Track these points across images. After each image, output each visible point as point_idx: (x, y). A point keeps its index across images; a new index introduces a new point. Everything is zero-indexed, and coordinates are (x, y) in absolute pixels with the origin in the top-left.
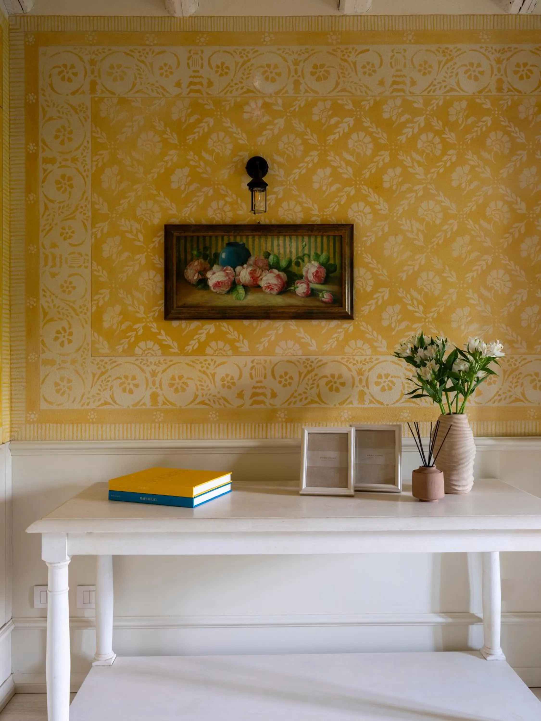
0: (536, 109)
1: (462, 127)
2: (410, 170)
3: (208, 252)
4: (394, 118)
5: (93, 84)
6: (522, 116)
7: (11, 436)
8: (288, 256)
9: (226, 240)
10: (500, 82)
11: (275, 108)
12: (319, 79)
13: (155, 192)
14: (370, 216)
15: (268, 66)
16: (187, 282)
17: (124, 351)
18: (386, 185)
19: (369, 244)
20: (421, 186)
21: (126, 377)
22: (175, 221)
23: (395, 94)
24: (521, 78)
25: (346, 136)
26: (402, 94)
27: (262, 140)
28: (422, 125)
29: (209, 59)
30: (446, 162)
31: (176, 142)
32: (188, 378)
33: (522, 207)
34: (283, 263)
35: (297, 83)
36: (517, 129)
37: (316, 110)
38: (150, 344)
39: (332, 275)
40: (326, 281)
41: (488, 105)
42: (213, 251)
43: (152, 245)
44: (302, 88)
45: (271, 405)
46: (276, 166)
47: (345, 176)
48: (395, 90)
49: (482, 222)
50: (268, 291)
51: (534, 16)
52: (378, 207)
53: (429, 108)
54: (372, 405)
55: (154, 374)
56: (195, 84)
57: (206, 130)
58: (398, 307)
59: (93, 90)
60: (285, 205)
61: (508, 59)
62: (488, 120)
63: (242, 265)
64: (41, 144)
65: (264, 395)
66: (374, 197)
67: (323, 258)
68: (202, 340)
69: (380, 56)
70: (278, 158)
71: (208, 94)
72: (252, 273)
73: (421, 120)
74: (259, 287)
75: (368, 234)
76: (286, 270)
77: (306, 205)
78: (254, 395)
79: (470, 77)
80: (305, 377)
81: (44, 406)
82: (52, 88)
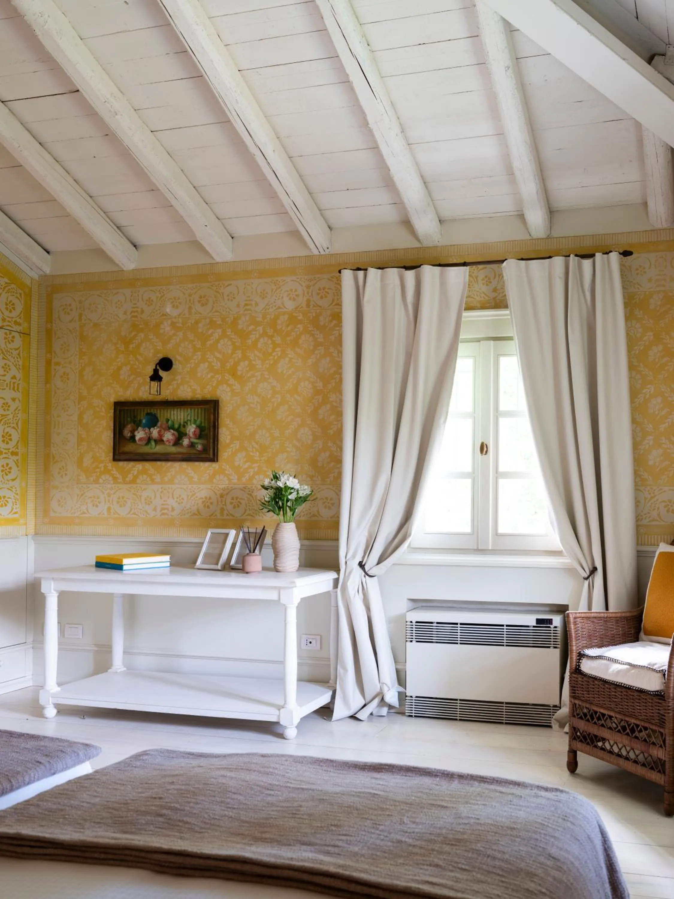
0: (331, 318)
1: (284, 333)
2: (254, 362)
3: (136, 419)
4: (245, 329)
5: (80, 315)
6: (322, 323)
7: (35, 532)
8: (179, 421)
9: (145, 412)
10: (308, 301)
11: (178, 325)
12: (203, 305)
13: (111, 381)
14: (230, 394)
15: (175, 298)
16: (124, 438)
17: (94, 481)
18: (239, 373)
19: (228, 412)
20: (260, 373)
21: (94, 497)
22: (122, 399)
23: (246, 312)
24: (322, 298)
25: (218, 341)
26: (250, 312)
27: (170, 346)
28: (261, 332)
29: (142, 295)
30: (274, 356)
31: (123, 349)
32: (127, 498)
33: (320, 385)
34: (176, 426)
35: (190, 308)
36: (318, 332)
37: (200, 325)
38: (107, 476)
39: (203, 433)
40: (200, 437)
41: (301, 317)
42: (139, 419)
43: (109, 415)
44: (193, 311)
45: (172, 516)
46: (177, 363)
47: (215, 368)
48: (246, 310)
49: (296, 396)
50: (167, 443)
51: (330, 254)
52: (234, 387)
53: (266, 320)
54: (228, 517)
55: (109, 495)
56: (134, 312)
57: (140, 341)
58: (244, 454)
59: (80, 319)
60: (181, 388)
61: (314, 285)
62: (300, 327)
63: (154, 427)
64: (53, 354)
65: (168, 509)
66: (232, 381)
67: (198, 422)
68: (135, 474)
69: (238, 288)
70: (178, 357)
71: (141, 318)
72: (159, 432)
73: (261, 329)
74: (163, 441)
75: (229, 405)
76: (177, 430)
77: (193, 387)
78: (163, 509)
79: (290, 299)
80: (191, 497)
81: (52, 514)
82: (60, 319)
